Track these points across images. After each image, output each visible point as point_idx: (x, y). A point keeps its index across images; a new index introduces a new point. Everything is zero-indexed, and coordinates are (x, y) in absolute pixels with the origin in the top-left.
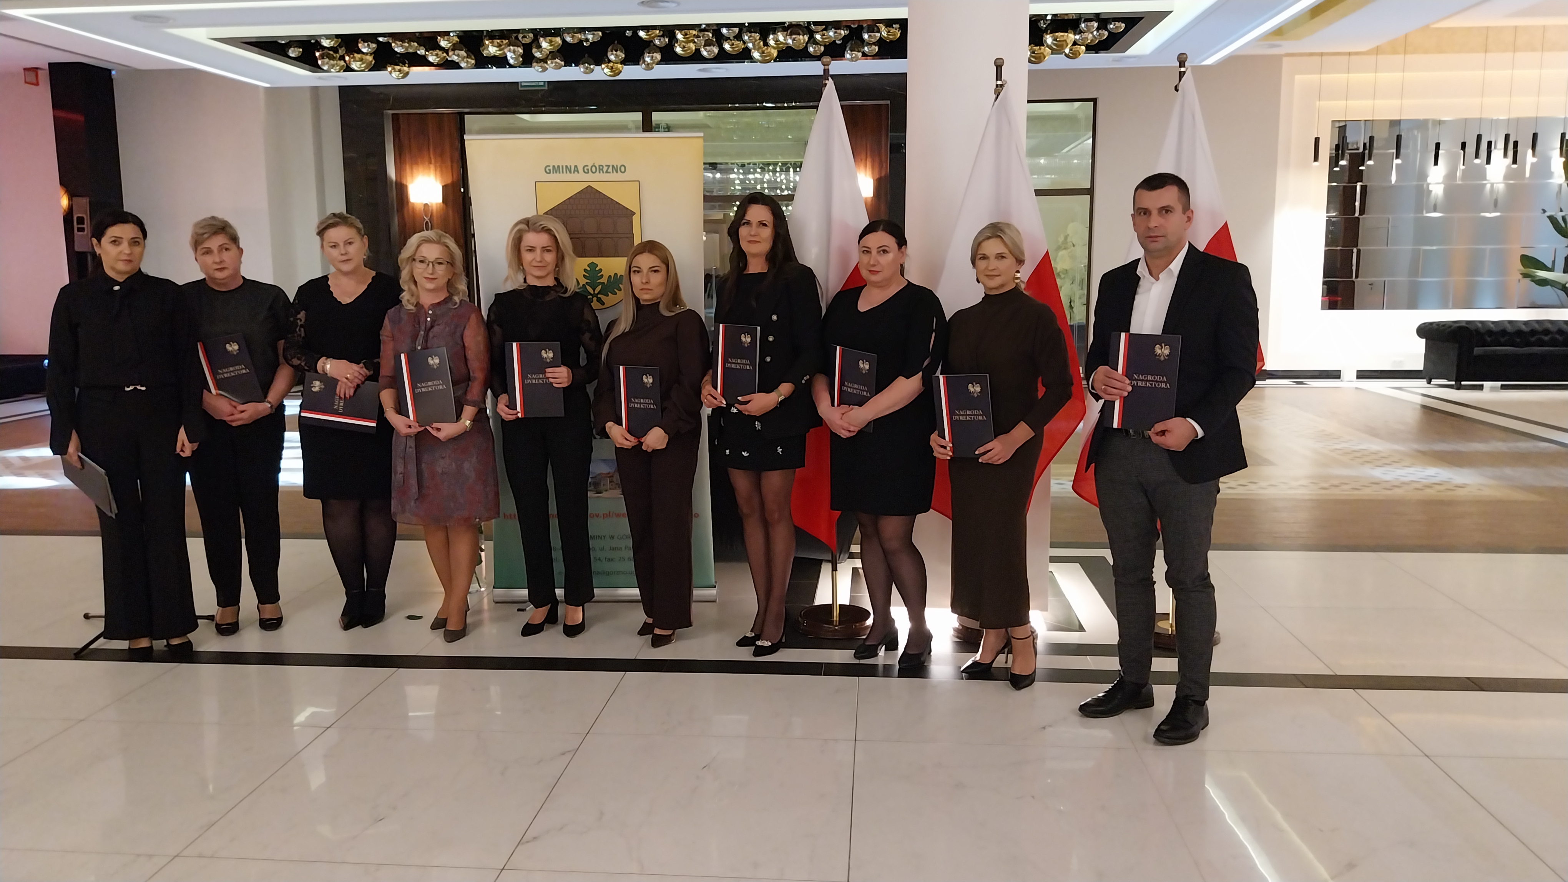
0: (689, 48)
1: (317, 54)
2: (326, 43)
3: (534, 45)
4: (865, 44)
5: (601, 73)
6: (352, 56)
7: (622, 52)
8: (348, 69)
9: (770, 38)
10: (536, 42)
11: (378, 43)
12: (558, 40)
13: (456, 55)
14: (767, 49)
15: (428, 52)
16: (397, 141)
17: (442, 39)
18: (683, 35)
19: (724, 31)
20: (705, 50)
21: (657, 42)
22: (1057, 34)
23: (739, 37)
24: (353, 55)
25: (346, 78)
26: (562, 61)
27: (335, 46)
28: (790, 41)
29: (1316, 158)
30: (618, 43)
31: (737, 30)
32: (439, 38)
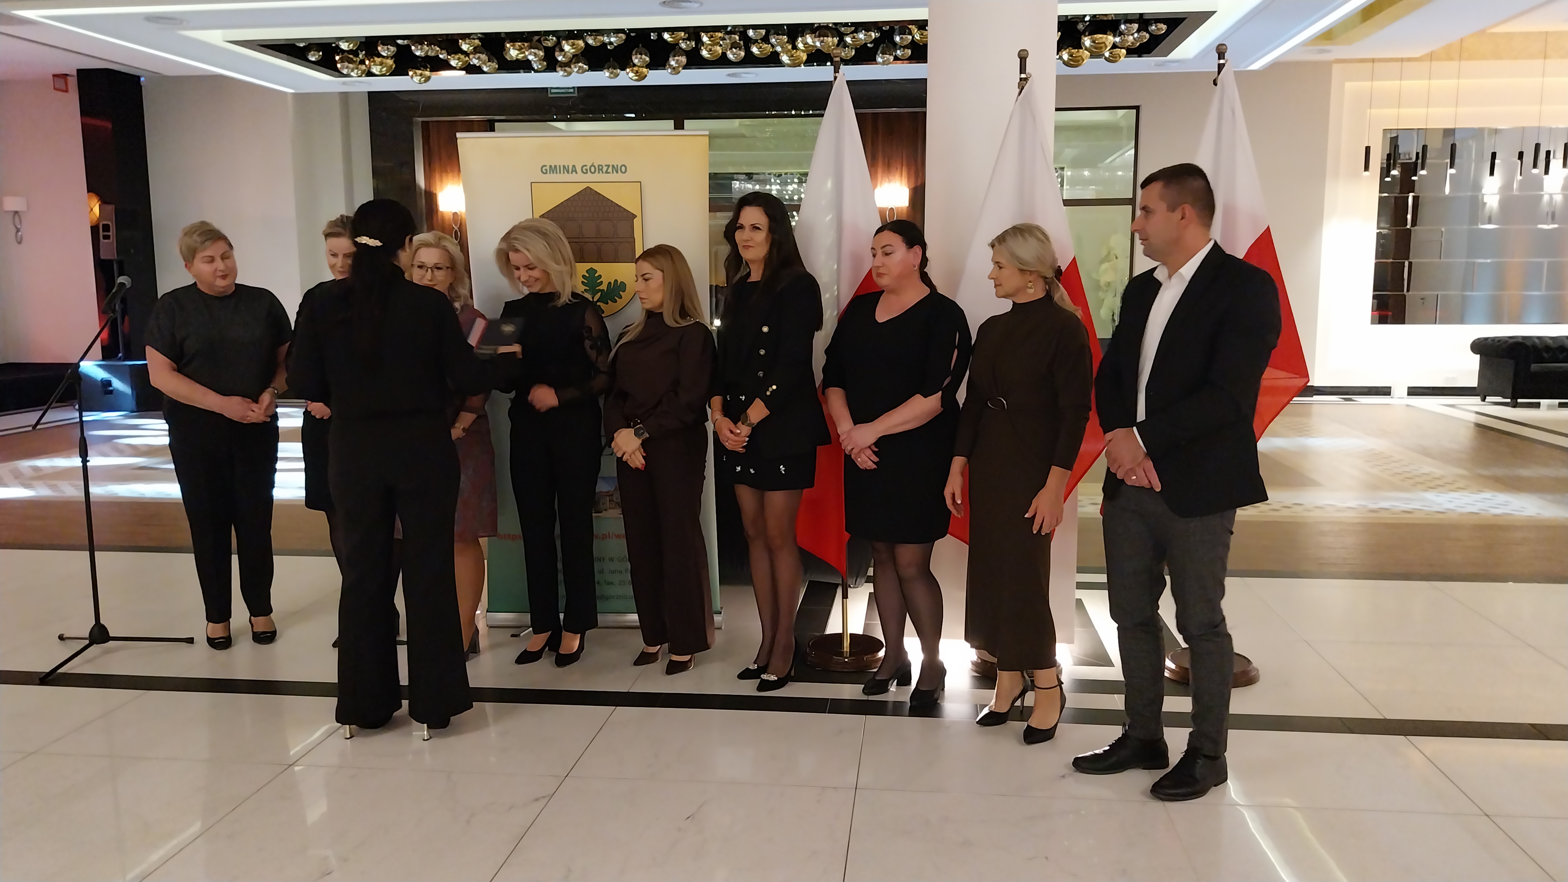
0: (716, 51)
1: (337, 58)
2: (344, 46)
3: (557, 49)
4: (898, 47)
5: (626, 78)
6: (372, 60)
7: (646, 55)
8: (370, 74)
9: (799, 41)
10: (558, 45)
11: (398, 46)
12: (581, 43)
13: (476, 59)
14: (796, 52)
15: (450, 56)
16: (426, 148)
17: (463, 43)
18: (708, 38)
19: (751, 33)
20: (732, 52)
21: (683, 46)
22: (1095, 36)
23: (766, 39)
24: (374, 58)
25: (369, 84)
26: (586, 65)
27: (354, 49)
28: (818, 44)
29: (1367, 168)
30: (642, 46)
31: (763, 32)
32: (460, 41)
